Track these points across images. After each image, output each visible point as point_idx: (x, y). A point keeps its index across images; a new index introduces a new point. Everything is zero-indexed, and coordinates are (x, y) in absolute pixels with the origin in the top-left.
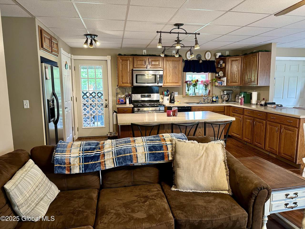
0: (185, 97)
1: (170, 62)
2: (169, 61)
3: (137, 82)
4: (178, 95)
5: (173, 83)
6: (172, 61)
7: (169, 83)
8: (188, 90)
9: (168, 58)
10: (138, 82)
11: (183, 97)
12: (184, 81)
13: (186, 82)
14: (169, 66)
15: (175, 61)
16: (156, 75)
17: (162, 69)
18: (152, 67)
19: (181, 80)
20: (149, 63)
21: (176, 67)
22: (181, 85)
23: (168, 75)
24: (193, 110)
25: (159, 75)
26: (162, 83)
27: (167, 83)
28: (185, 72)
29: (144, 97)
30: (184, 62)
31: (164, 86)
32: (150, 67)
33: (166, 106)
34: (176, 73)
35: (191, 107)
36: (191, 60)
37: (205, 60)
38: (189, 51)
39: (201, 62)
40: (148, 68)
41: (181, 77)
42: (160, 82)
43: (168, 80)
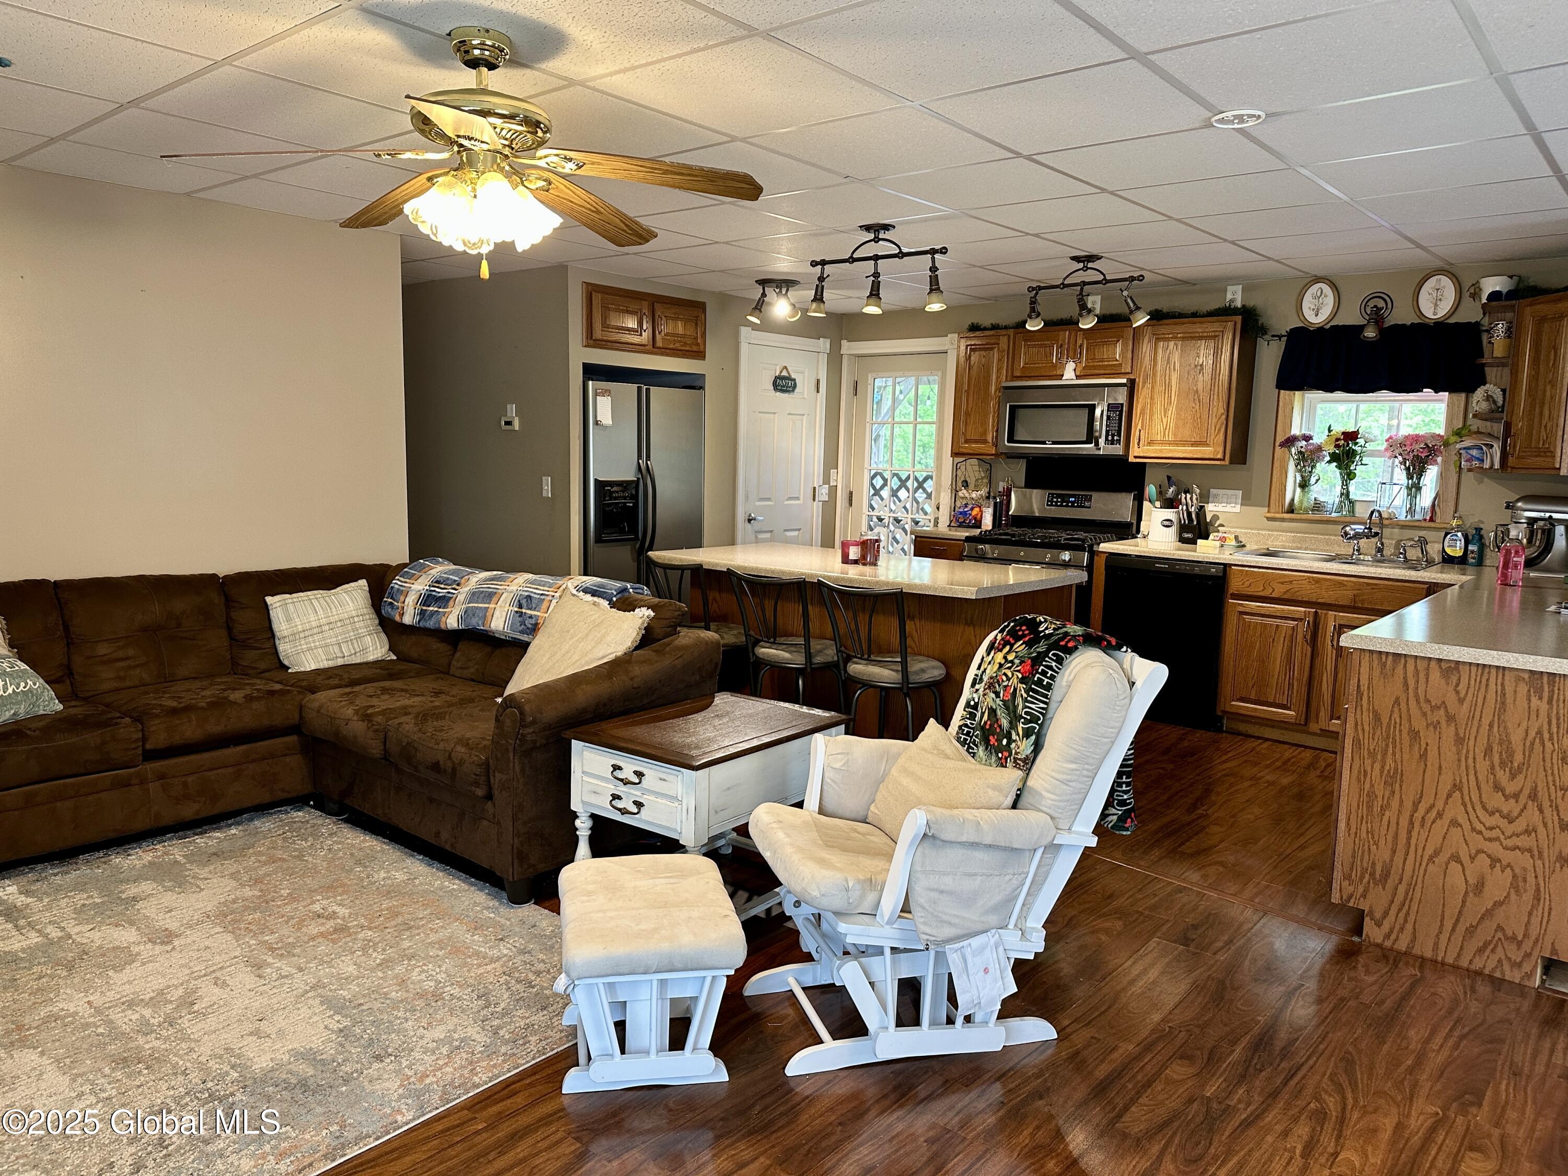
0: (1283, 520)
1: (1172, 344)
2: (1168, 340)
4: (1241, 505)
5: (1184, 443)
6: (1183, 339)
7: (1163, 443)
8: (1304, 485)
9: (1165, 328)
10: (1016, 438)
11: (1268, 519)
12: (1280, 439)
13: (1290, 441)
14: (1168, 362)
15: (1201, 338)
16: (1092, 408)
17: (1124, 381)
18: (1089, 372)
19: (1223, 430)
20: (1075, 356)
21: (1202, 365)
22: (1220, 456)
23: (1158, 407)
24: (1235, 584)
25: (1109, 405)
26: (1119, 441)
27: (1150, 443)
28: (1287, 392)
29: (1061, 506)
30: (1284, 339)
31: (1135, 457)
32: (1078, 373)
33: (1100, 550)
34: (1199, 397)
35: (1226, 566)
36: (1328, 327)
37: (1417, 321)
38: (1318, 280)
39: (1370, 333)
40: (1069, 374)
41: (1224, 417)
42: (1107, 439)
43: (1159, 428)
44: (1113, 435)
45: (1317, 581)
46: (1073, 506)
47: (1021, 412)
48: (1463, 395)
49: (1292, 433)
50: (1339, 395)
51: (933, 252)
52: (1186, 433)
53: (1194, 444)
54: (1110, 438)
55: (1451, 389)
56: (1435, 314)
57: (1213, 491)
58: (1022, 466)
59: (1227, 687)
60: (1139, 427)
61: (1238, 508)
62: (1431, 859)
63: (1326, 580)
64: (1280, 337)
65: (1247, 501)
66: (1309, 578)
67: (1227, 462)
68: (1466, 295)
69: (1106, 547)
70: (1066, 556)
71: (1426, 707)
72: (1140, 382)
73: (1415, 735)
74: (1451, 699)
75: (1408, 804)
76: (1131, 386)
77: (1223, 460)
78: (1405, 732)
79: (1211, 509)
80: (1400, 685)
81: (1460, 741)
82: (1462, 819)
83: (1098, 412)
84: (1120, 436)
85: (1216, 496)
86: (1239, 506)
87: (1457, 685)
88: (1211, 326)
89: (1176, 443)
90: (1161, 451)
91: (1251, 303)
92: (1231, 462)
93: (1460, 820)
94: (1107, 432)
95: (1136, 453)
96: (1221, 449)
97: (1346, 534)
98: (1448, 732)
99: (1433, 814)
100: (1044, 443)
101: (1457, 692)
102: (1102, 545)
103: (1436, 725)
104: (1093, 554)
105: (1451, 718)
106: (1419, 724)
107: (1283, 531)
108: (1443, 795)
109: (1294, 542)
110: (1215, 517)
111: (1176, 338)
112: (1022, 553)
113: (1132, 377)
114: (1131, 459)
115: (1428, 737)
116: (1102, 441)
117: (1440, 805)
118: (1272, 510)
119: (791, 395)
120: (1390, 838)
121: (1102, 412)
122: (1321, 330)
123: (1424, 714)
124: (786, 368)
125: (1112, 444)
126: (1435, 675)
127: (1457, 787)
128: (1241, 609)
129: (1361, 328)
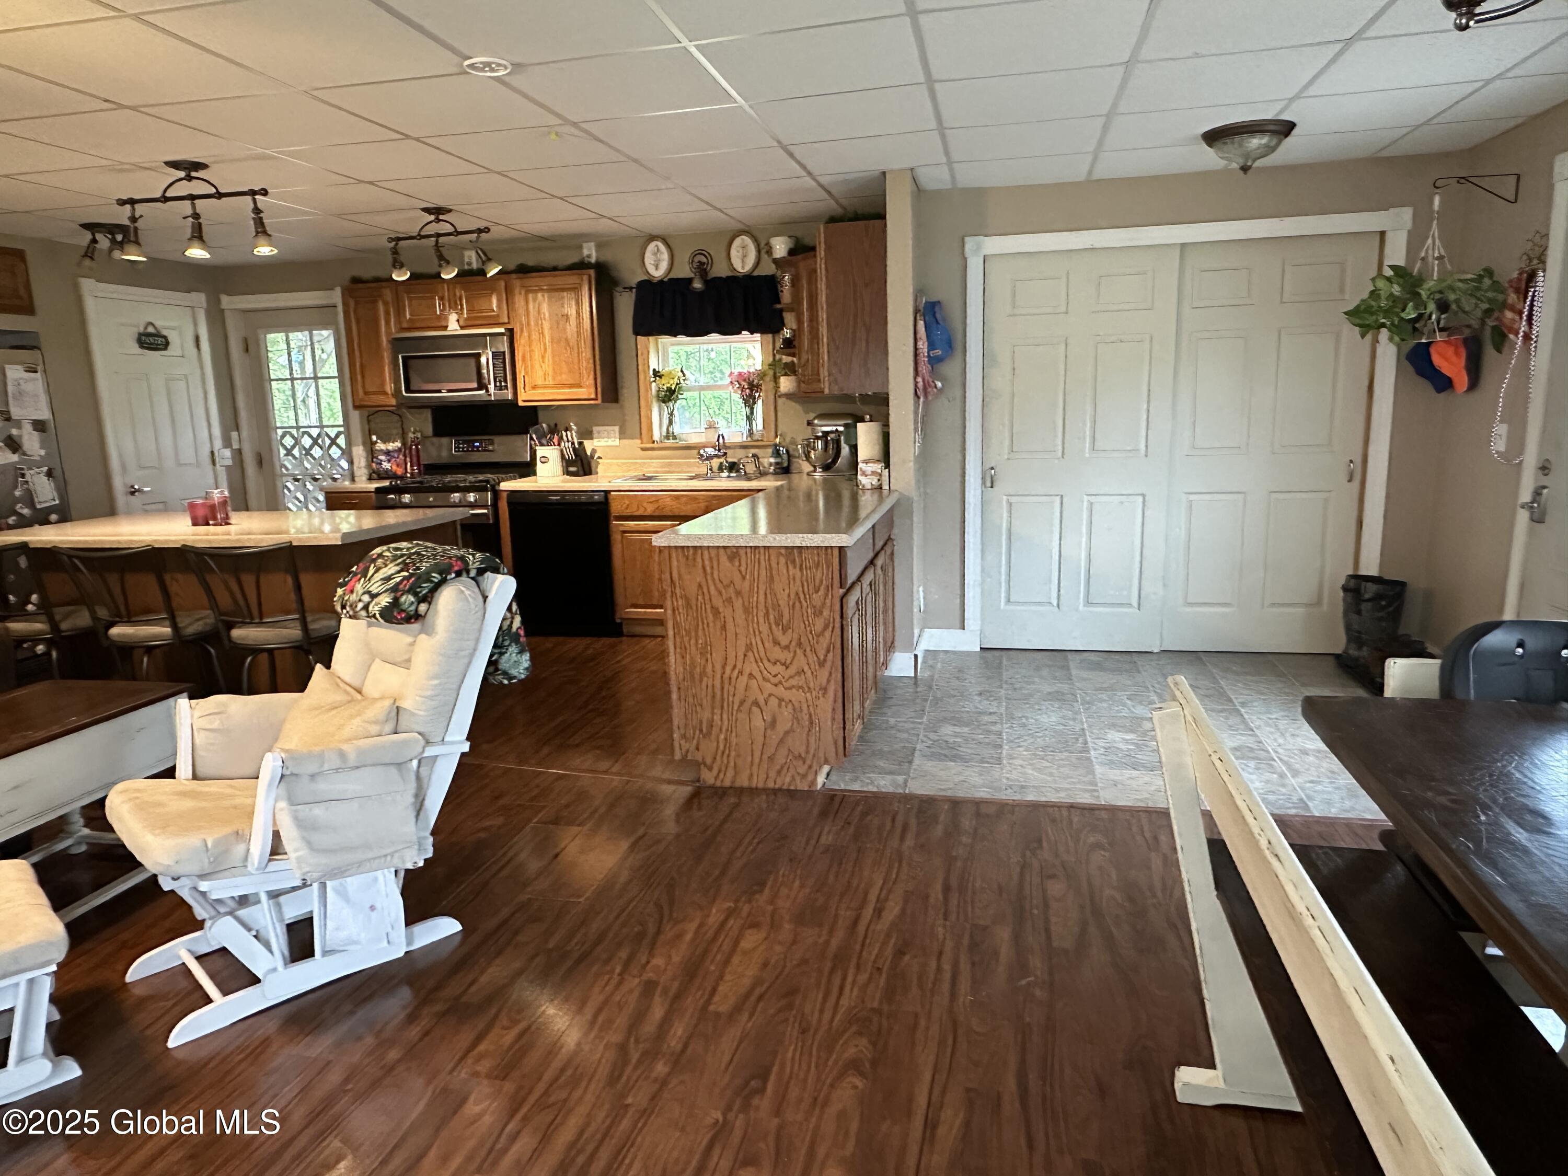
0: (651, 449)
1: (539, 295)
2: (536, 291)
3: (408, 390)
4: (620, 438)
5: (564, 385)
6: (548, 291)
7: (545, 387)
10: (412, 388)
11: (643, 449)
14: (539, 313)
15: (563, 290)
16: (478, 356)
17: (502, 330)
18: (471, 323)
19: (592, 373)
20: (454, 305)
21: (567, 313)
22: (593, 396)
23: (537, 355)
24: (616, 508)
25: (493, 353)
26: (506, 387)
27: (535, 387)
28: (643, 338)
29: (468, 451)
30: (634, 290)
31: (524, 401)
32: (462, 323)
33: (502, 488)
34: (569, 343)
35: (607, 493)
36: (666, 280)
37: (730, 274)
38: (652, 238)
39: (698, 285)
40: (453, 326)
41: (592, 361)
42: (495, 386)
43: (540, 373)
44: (500, 382)
46: (478, 451)
47: (412, 363)
50: (682, 338)
51: (253, 193)
52: (565, 378)
53: (571, 386)
54: (498, 384)
55: (763, 332)
56: (743, 267)
59: (620, 598)
60: (523, 374)
61: (617, 442)
62: (739, 710)
64: (631, 288)
65: (623, 435)
66: (671, 496)
67: (599, 401)
68: (763, 252)
69: (507, 486)
70: (471, 497)
71: (719, 585)
72: (517, 330)
73: (716, 612)
74: (737, 578)
75: (718, 667)
76: (511, 333)
77: (596, 399)
78: (709, 610)
80: (700, 571)
81: (747, 610)
82: (756, 673)
83: (483, 360)
84: (506, 381)
85: (599, 432)
86: (618, 440)
87: (740, 565)
88: (570, 279)
89: (555, 386)
90: (543, 394)
91: (603, 259)
92: (603, 401)
93: (754, 673)
94: (495, 378)
95: (525, 397)
96: (593, 390)
97: (701, 456)
98: (738, 604)
99: (736, 672)
100: (439, 391)
101: (740, 571)
102: (504, 484)
103: (729, 600)
104: (496, 494)
105: (738, 593)
106: (718, 602)
107: (653, 459)
108: (741, 657)
109: (663, 466)
110: (594, 451)
111: (543, 290)
112: (431, 499)
113: (510, 327)
114: (521, 404)
115: (726, 612)
116: (491, 387)
117: (739, 666)
118: (645, 440)
119: (163, 353)
120: (709, 698)
121: (488, 359)
122: (661, 282)
123: (720, 593)
124: (152, 324)
125: (501, 390)
126: (724, 559)
127: (749, 647)
128: (622, 529)
129: (690, 280)
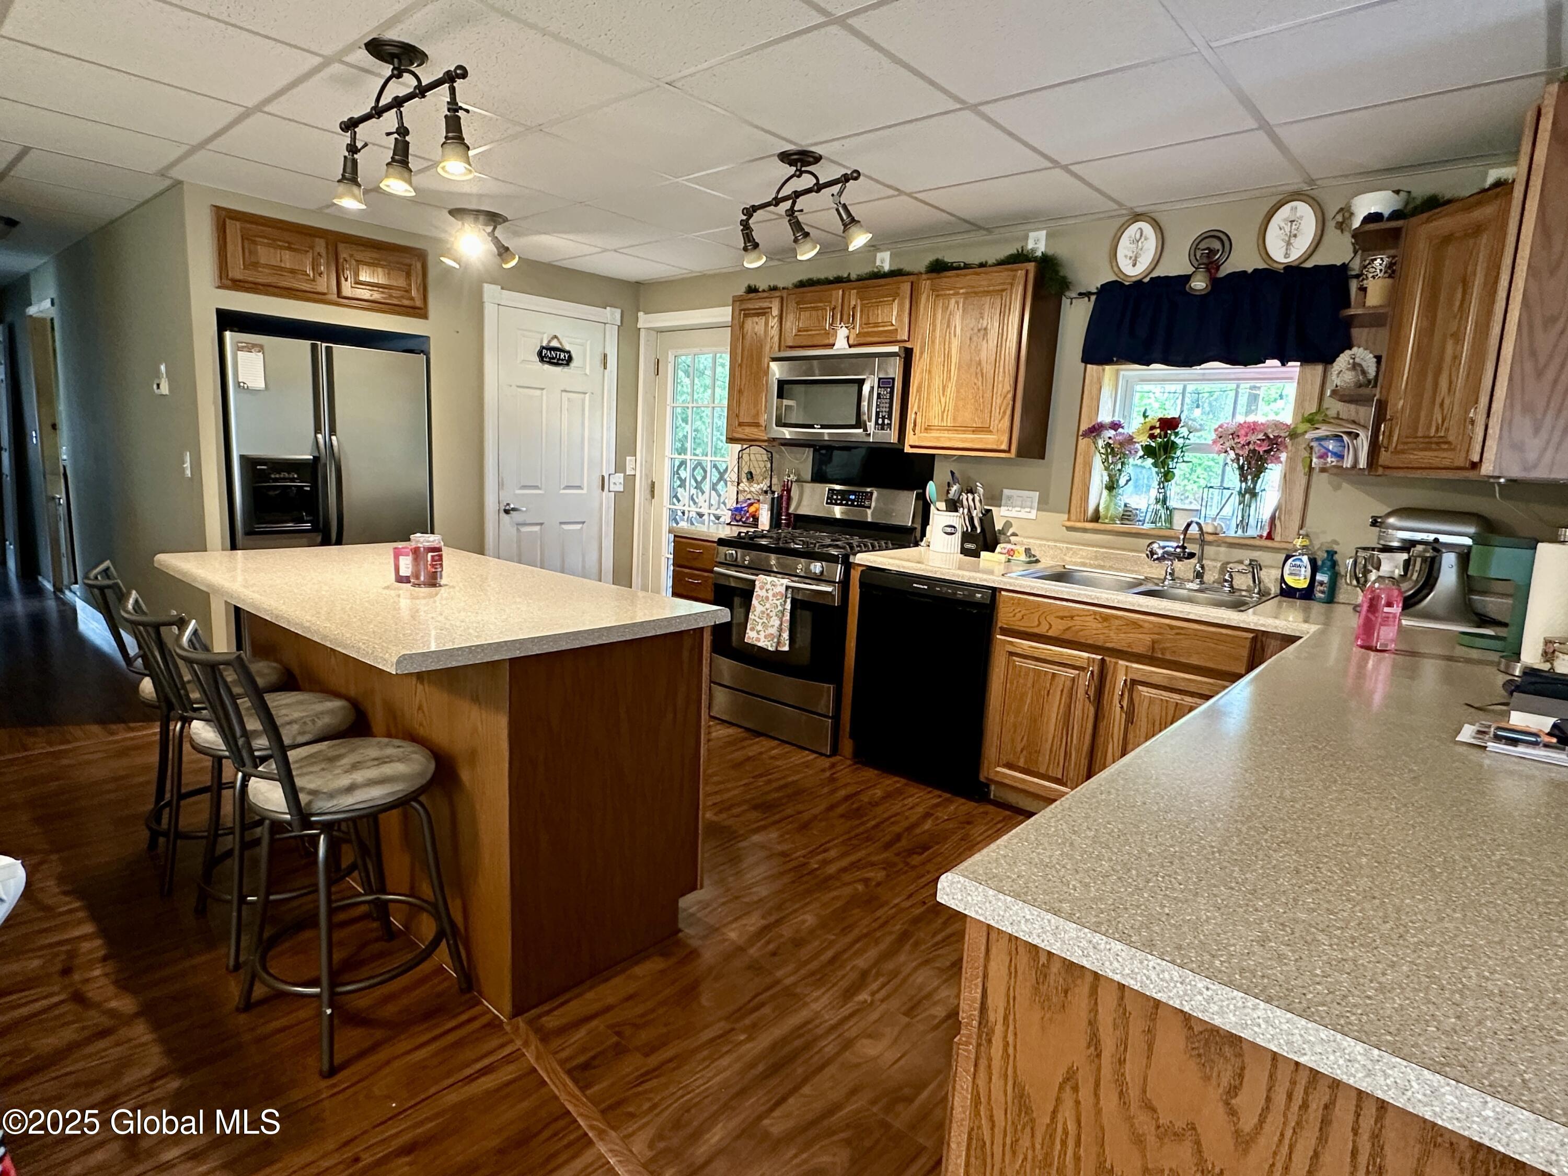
0: (1085, 530)
1: (953, 302)
2: (949, 297)
3: (779, 422)
4: (1038, 510)
5: (964, 429)
6: (967, 295)
7: (941, 429)
8: (1111, 487)
9: (947, 279)
10: (784, 420)
11: (1069, 529)
12: (1084, 427)
13: (1096, 430)
14: (948, 326)
15: (987, 293)
16: (861, 382)
17: (895, 349)
18: (862, 340)
19: (1009, 412)
20: (847, 318)
21: (986, 329)
22: (1004, 446)
23: (937, 382)
24: (1005, 615)
25: (880, 379)
26: (889, 425)
27: (928, 429)
28: (1095, 367)
29: (839, 504)
30: (1093, 298)
31: (912, 447)
32: (851, 342)
33: (857, 562)
34: (981, 370)
35: (994, 590)
36: (1147, 280)
37: (1261, 266)
38: (1137, 217)
39: (1199, 284)
40: (841, 346)
41: (1010, 396)
42: (877, 423)
43: (936, 409)
44: (883, 418)
45: (1106, 618)
46: (852, 505)
47: (788, 389)
48: (1319, 368)
49: (1099, 420)
50: (1158, 369)
52: (967, 416)
53: (976, 430)
54: (880, 421)
55: (1306, 360)
56: (1287, 255)
57: (1006, 492)
58: (808, 454)
59: (991, 750)
60: (915, 409)
61: (1033, 514)
63: (1117, 617)
64: (1088, 294)
65: (1044, 505)
66: (1095, 613)
67: (1013, 454)
68: (1331, 225)
69: (864, 558)
70: (816, 567)
72: (917, 352)
74: (1215, 1128)
76: (908, 356)
77: (1009, 451)
79: (1001, 515)
80: (1080, 1038)
83: (866, 389)
84: (890, 418)
85: (1009, 498)
86: (1034, 512)
87: (1235, 1090)
88: (998, 278)
89: (955, 429)
90: (938, 438)
91: (1054, 252)
92: (1020, 454)
94: (877, 413)
95: (914, 442)
96: (1006, 438)
97: (1152, 553)
100: (812, 427)
101: (1234, 1113)
102: (859, 555)
104: (848, 566)
107: (1084, 545)
109: (1096, 558)
110: (1008, 525)
111: (958, 294)
112: (773, 562)
113: (908, 345)
114: (907, 450)
116: (871, 425)
118: (1073, 517)
119: (566, 369)
121: (872, 388)
122: (1138, 283)
123: (1139, 1141)
124: (556, 337)
125: (883, 429)
126: (1172, 1053)
128: (1011, 649)
129: (1187, 278)
